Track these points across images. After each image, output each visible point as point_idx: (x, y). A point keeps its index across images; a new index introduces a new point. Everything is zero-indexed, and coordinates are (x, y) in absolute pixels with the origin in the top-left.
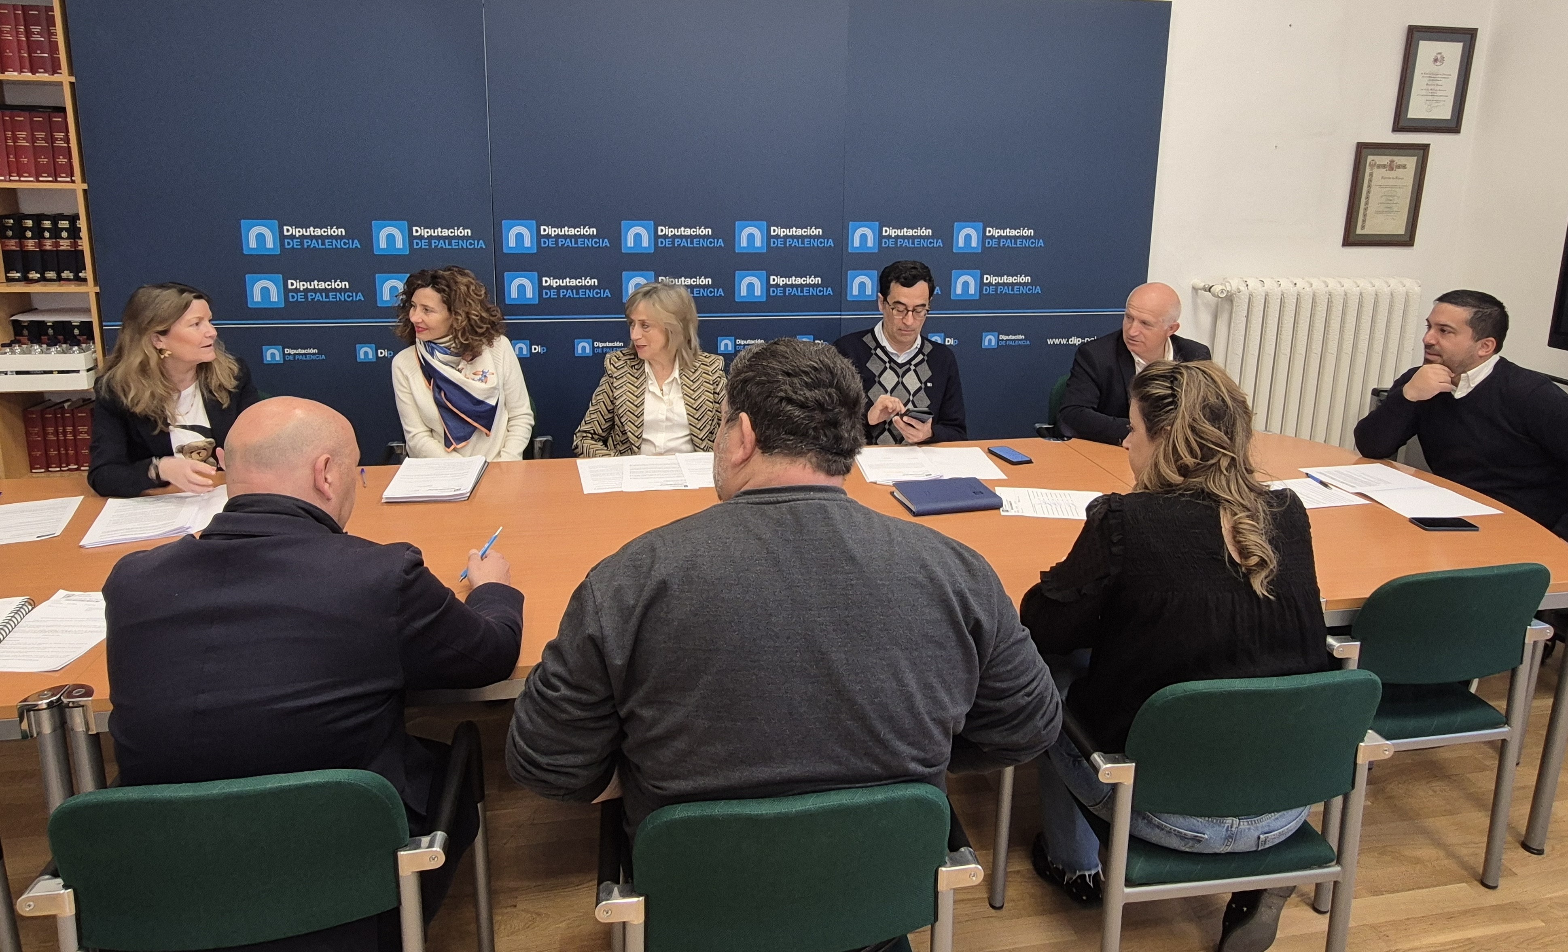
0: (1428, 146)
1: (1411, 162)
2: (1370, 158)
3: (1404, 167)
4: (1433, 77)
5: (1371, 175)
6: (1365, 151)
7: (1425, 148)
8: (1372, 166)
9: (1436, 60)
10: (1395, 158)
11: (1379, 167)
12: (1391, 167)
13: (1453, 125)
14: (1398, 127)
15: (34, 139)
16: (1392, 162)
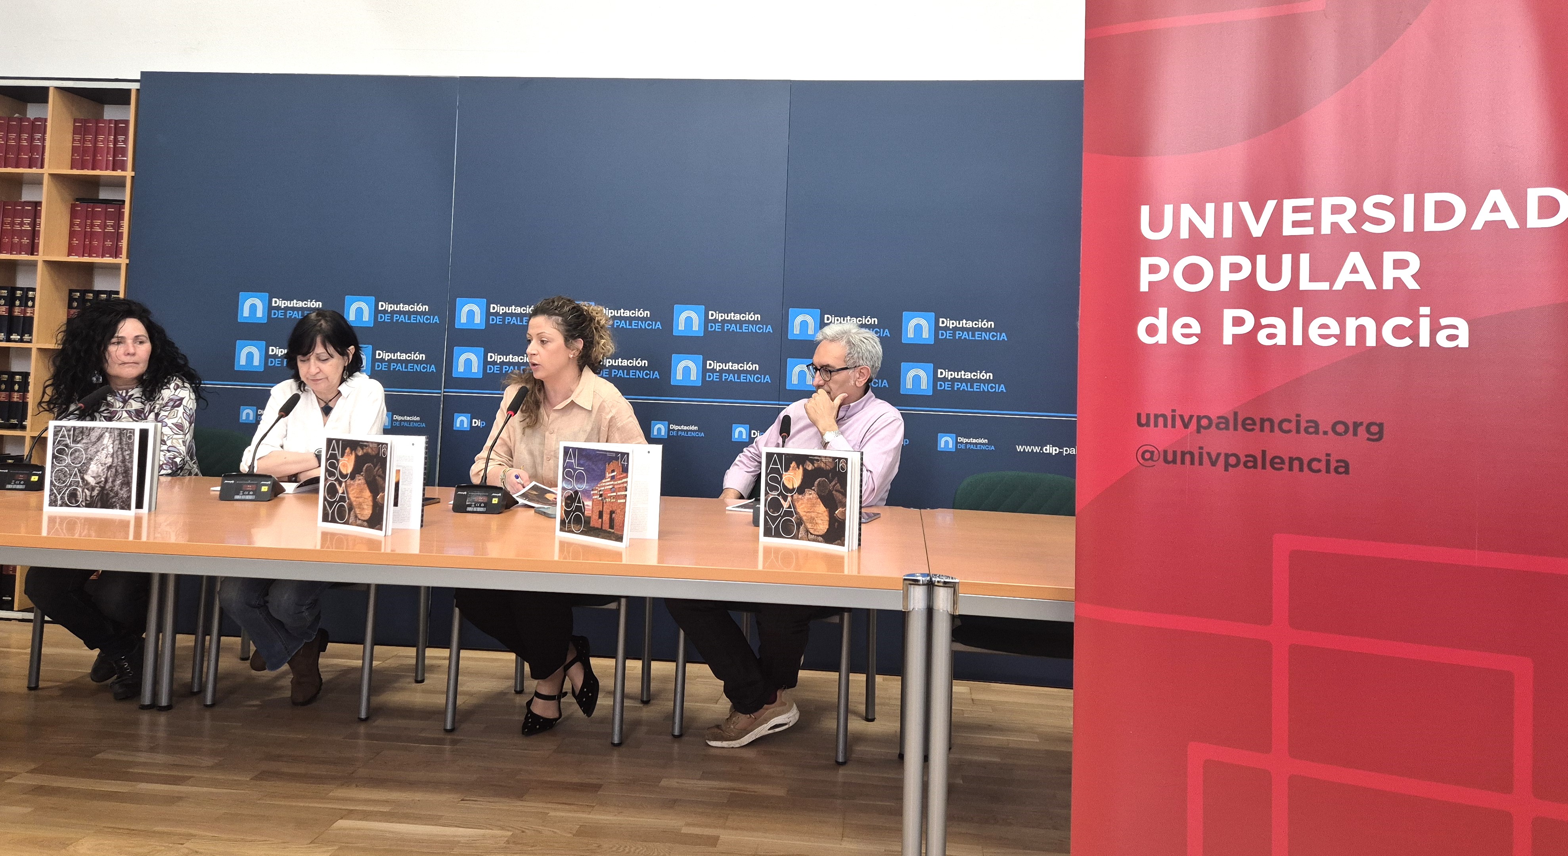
15: (105, 226)
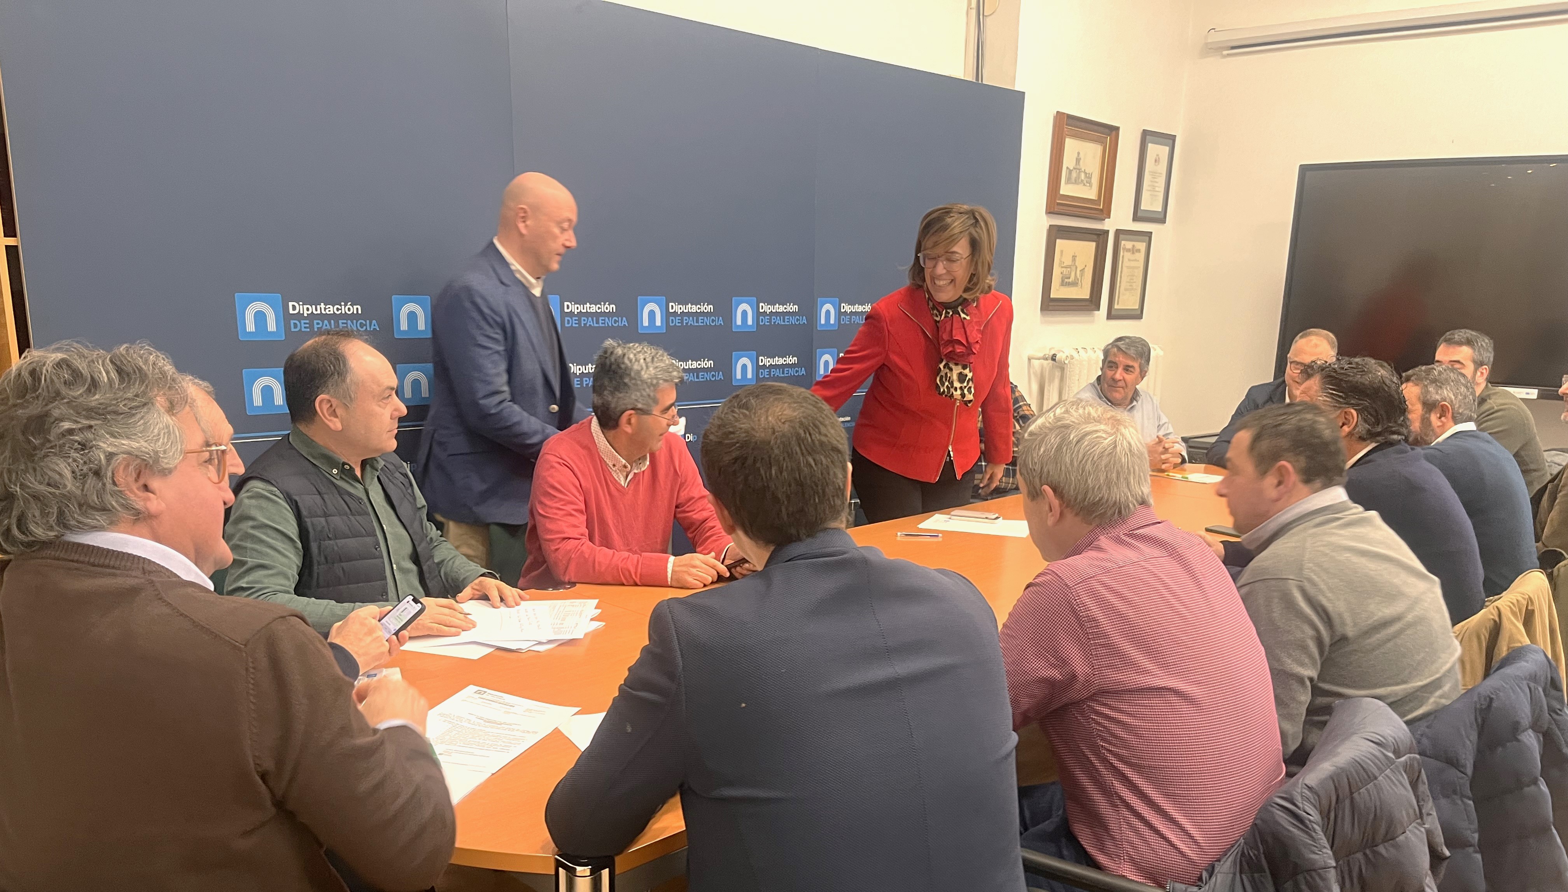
0: (1151, 233)
1: (1142, 246)
2: (1123, 242)
3: (1139, 251)
4: (1154, 174)
5: (1123, 257)
6: (1121, 236)
7: (1149, 235)
8: (1124, 249)
9: (1156, 161)
10: (1135, 243)
11: (1128, 250)
12: (1134, 251)
13: (1162, 216)
14: (1136, 218)
16: (1134, 246)
